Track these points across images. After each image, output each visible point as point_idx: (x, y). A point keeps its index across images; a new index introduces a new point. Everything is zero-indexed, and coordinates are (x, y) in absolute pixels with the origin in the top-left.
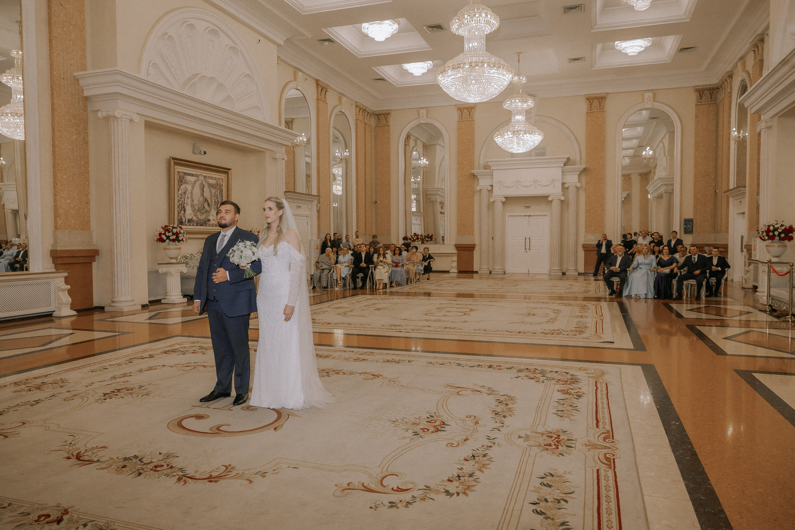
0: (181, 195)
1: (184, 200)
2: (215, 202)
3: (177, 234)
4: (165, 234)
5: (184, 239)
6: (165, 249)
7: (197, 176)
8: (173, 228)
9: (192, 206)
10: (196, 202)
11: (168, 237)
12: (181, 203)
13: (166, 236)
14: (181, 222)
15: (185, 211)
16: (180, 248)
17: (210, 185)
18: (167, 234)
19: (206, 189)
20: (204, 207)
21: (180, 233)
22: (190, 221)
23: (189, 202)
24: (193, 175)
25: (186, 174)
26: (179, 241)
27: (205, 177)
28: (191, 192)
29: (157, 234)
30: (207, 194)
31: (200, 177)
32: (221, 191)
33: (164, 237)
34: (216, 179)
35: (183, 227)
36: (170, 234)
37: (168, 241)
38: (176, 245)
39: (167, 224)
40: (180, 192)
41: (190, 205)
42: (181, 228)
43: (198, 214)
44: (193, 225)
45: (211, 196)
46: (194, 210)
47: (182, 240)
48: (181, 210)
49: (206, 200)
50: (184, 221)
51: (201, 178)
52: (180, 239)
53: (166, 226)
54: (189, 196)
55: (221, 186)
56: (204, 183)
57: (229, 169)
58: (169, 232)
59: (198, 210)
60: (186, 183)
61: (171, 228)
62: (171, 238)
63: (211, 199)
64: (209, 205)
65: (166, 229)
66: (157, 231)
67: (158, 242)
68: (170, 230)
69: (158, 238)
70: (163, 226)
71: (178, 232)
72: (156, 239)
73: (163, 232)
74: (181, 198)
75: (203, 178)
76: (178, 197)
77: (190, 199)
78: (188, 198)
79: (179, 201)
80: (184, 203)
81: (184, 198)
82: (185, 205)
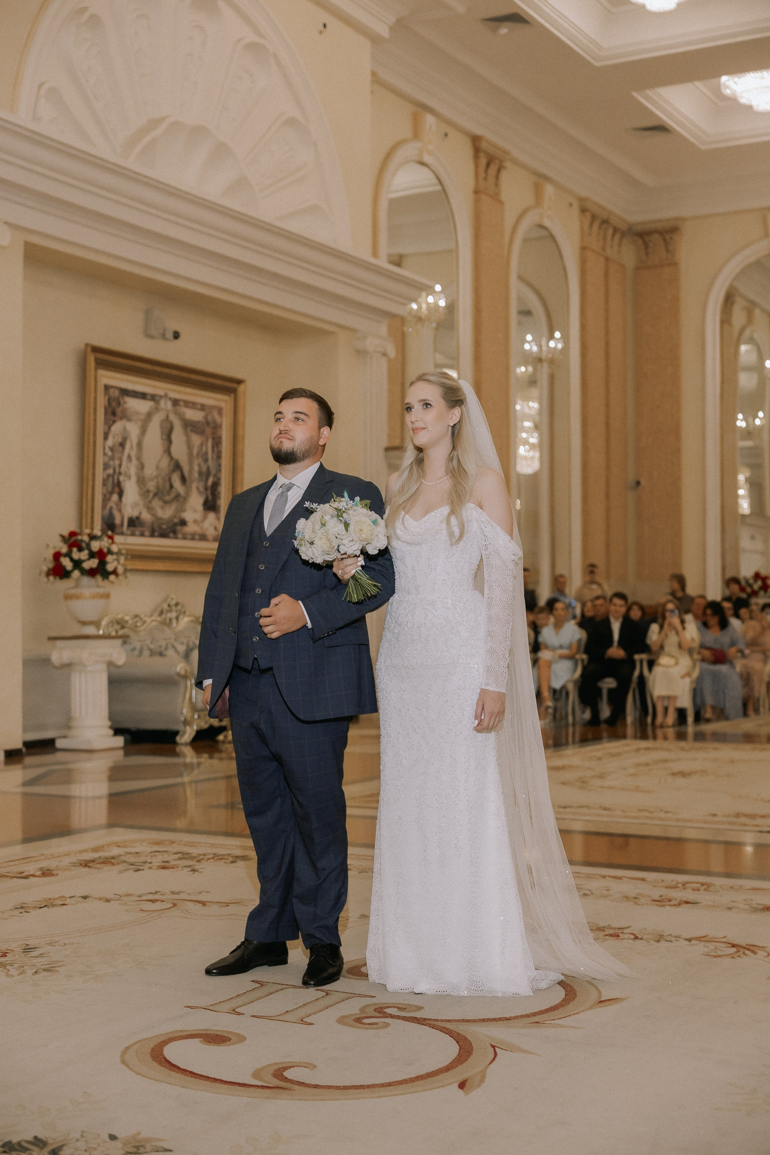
0: (112, 449)
1: (120, 466)
2: (200, 473)
3: (101, 555)
4: (69, 555)
5: (120, 570)
6: (68, 597)
7: (153, 398)
8: (93, 537)
9: (141, 481)
10: (150, 471)
11: (77, 564)
12: (110, 471)
13: (72, 560)
14: (110, 525)
15: (121, 494)
16: (107, 596)
17: (189, 426)
18: (76, 555)
19: (178, 436)
20: (171, 487)
21: (110, 552)
22: (134, 523)
23: (133, 471)
24: (143, 396)
25: (125, 392)
26: (106, 574)
27: (176, 402)
28: (139, 444)
29: (49, 554)
30: (179, 450)
31: (162, 403)
32: (217, 442)
33: (67, 563)
34: (203, 407)
35: (118, 538)
36: (84, 555)
37: (76, 573)
38: (98, 586)
39: (73, 528)
40: (110, 442)
41: (134, 478)
42: (111, 539)
43: (156, 504)
44: (142, 535)
45: (190, 455)
46: (145, 493)
47: (115, 572)
48: (111, 493)
49: (177, 466)
50: (118, 520)
51: (165, 405)
52: (110, 567)
53: (72, 534)
54: (133, 454)
55: (216, 427)
56: (173, 418)
57: (239, 382)
58: (80, 549)
59: (155, 495)
60: (125, 416)
61: (86, 538)
62: (87, 565)
63: (191, 463)
64: (183, 479)
65: (73, 539)
66: (48, 546)
67: (51, 578)
68: (84, 545)
69: (51, 565)
70: (66, 533)
71: (105, 550)
72: (45, 569)
73: (64, 550)
74: (112, 458)
75: (169, 405)
76: (105, 454)
77: (134, 461)
78: (129, 457)
79: (106, 466)
80: (120, 473)
81: (121, 459)
82: (122, 478)
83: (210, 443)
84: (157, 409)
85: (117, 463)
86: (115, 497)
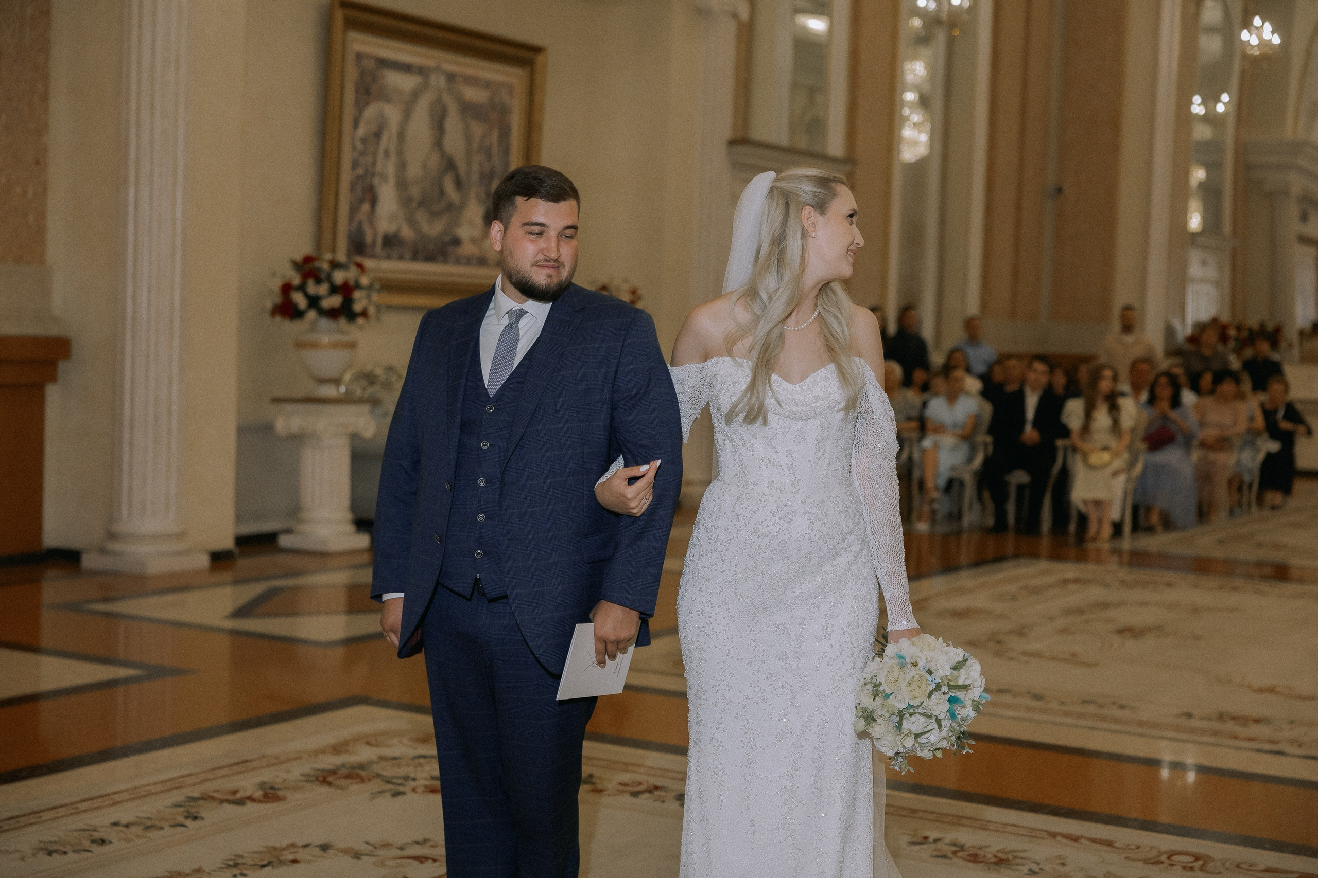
0: (364, 140)
1: (374, 163)
2: (481, 173)
3: (346, 290)
4: (302, 288)
5: (371, 310)
6: (300, 345)
7: (422, 71)
8: (335, 265)
9: (402, 184)
10: (414, 171)
11: (314, 302)
12: (360, 171)
13: (307, 296)
14: (358, 246)
15: (374, 202)
16: (352, 345)
17: (469, 110)
18: (312, 288)
19: (453, 123)
20: (442, 192)
21: (358, 286)
22: (390, 241)
23: (391, 169)
24: (407, 68)
26: (352, 316)
27: (451, 77)
28: (401, 136)
29: (276, 285)
30: (454, 142)
31: (432, 77)
32: (505, 133)
33: (299, 300)
34: (487, 85)
35: (369, 263)
36: (323, 289)
37: (312, 315)
38: (341, 331)
39: (309, 251)
40: (361, 131)
41: (392, 181)
42: (360, 266)
43: (422, 216)
45: (468, 149)
46: (406, 201)
47: (364, 314)
48: (361, 201)
49: (450, 165)
50: (369, 239)
51: (436, 80)
52: (358, 307)
53: (308, 259)
54: (392, 148)
55: (504, 112)
56: (447, 99)
57: (538, 50)
58: (318, 281)
59: (420, 203)
60: (383, 96)
61: (325, 266)
62: (326, 304)
63: (469, 162)
64: (459, 184)
65: (308, 267)
66: (274, 274)
67: (278, 319)
68: (323, 276)
69: (278, 299)
70: (299, 258)
71: (352, 283)
72: (269, 305)
73: (297, 281)
74: (363, 153)
75: (442, 81)
76: (354, 148)
77: (393, 158)
78: (387, 154)
79: (355, 165)
80: (373, 175)
81: (375, 155)
82: (376, 181)
83: (495, 134)
84: (425, 86)
85: (370, 159)
86: (366, 207)
